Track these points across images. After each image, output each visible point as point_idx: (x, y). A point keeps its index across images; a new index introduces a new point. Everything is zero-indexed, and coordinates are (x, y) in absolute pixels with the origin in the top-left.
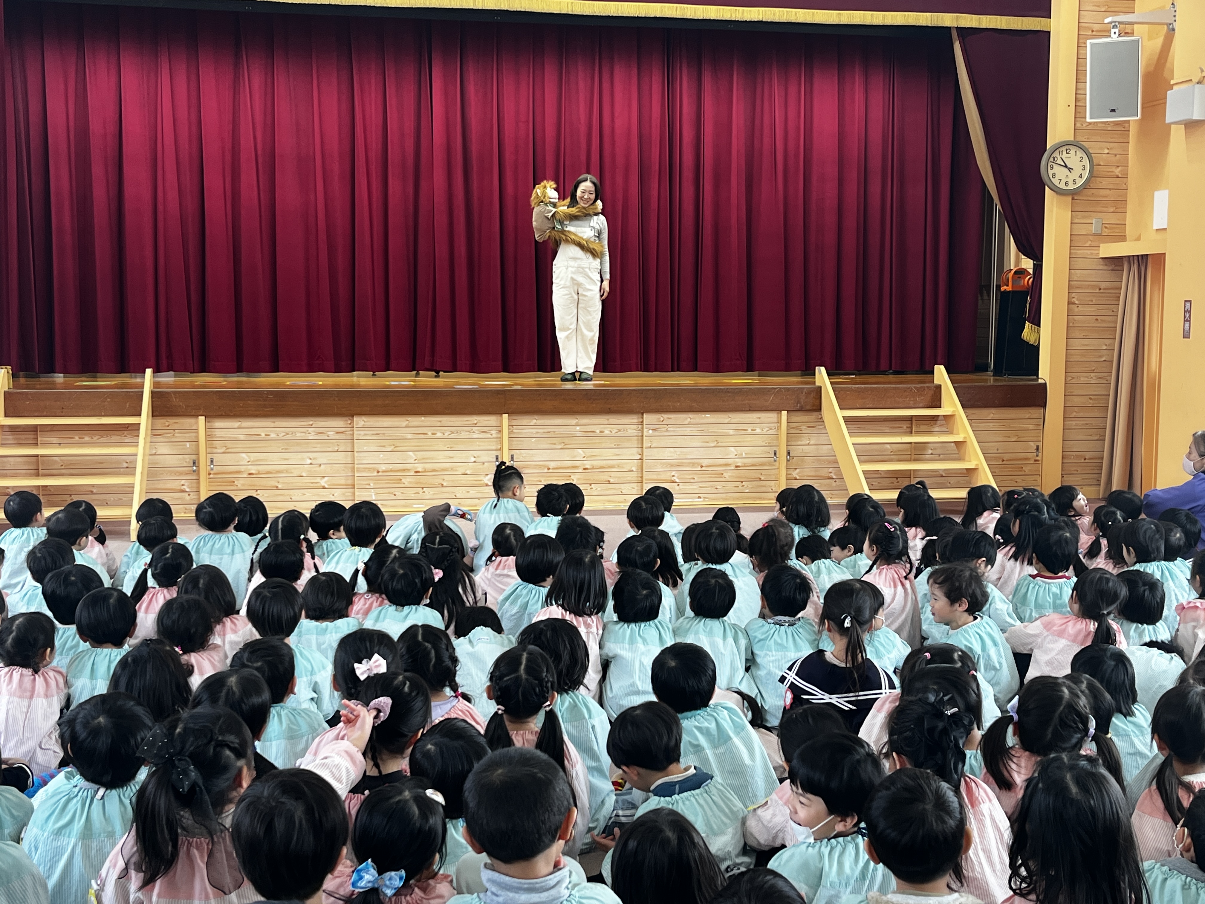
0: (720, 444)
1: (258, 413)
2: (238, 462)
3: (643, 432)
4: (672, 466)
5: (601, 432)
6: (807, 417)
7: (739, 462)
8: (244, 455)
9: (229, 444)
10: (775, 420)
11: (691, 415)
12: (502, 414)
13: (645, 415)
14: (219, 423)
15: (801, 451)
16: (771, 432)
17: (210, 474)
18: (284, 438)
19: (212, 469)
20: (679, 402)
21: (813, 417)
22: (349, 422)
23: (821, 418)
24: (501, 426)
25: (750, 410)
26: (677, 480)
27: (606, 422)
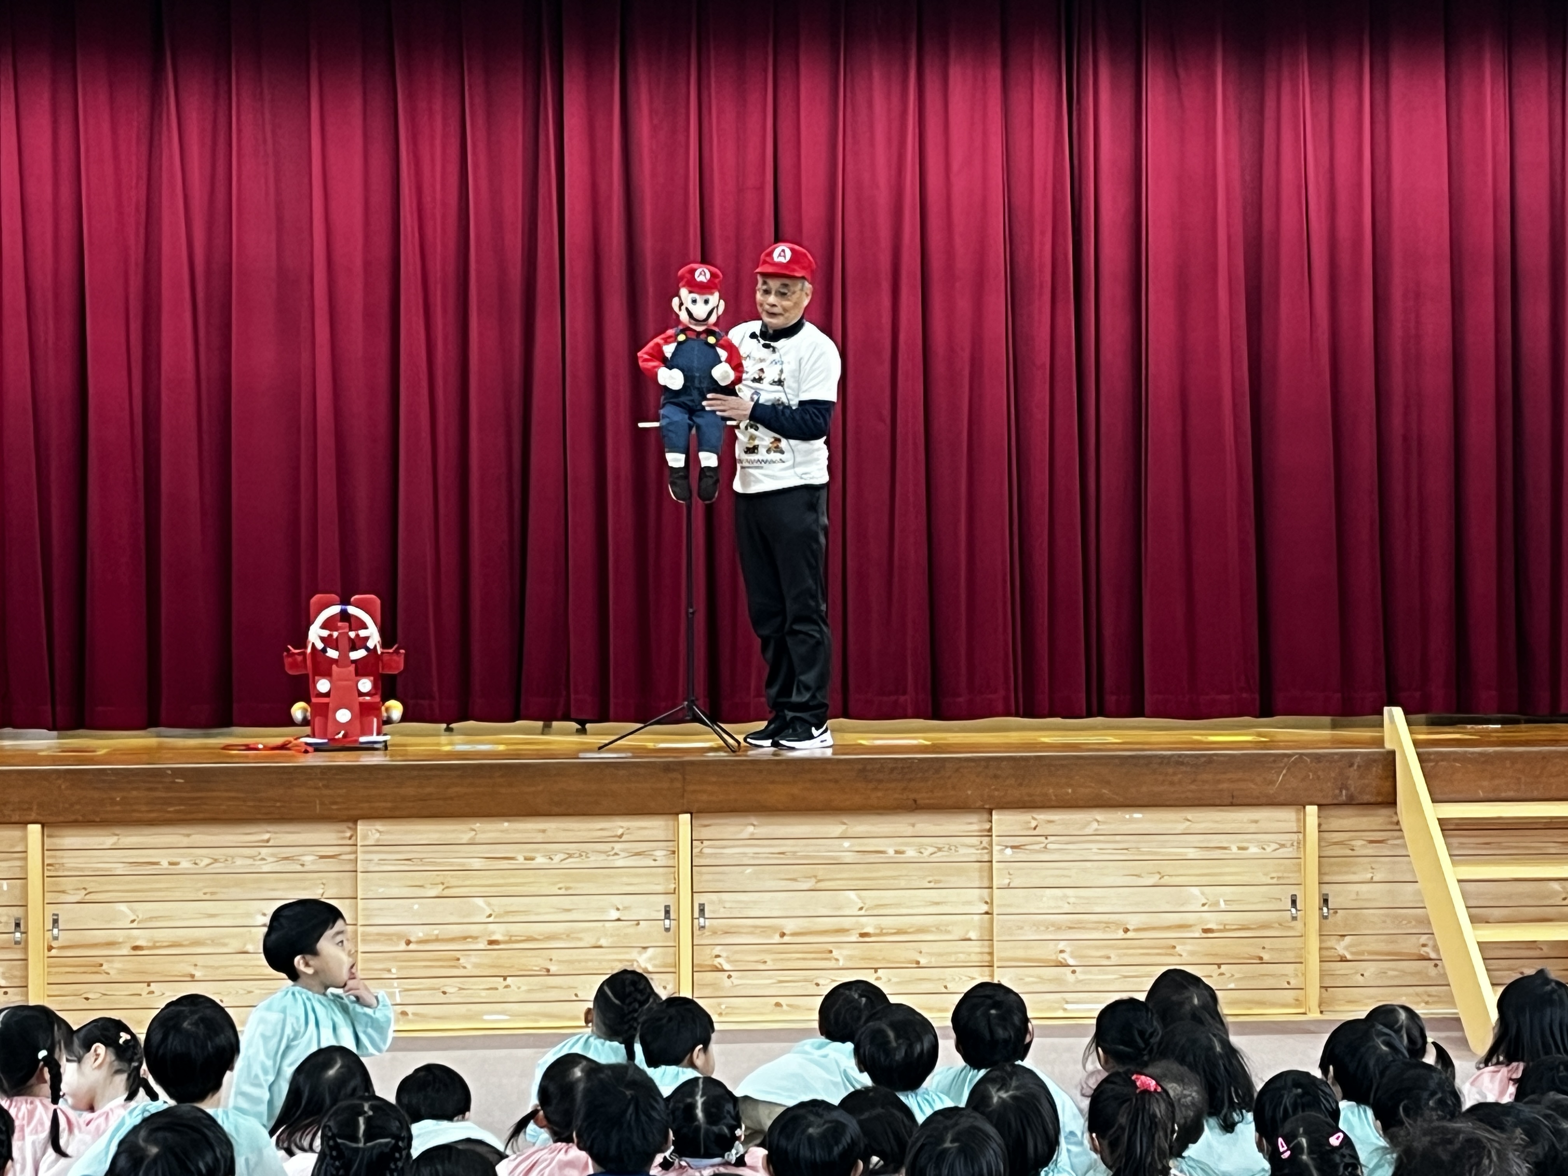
0: (1166, 880)
1: (153, 815)
2: (109, 922)
3: (991, 853)
4: (1059, 928)
5: (897, 852)
6: (1365, 819)
7: (1212, 921)
8: (123, 907)
9: (92, 884)
10: (1293, 826)
11: (1100, 815)
12: (677, 814)
13: (995, 816)
14: (71, 839)
15: (1354, 896)
16: (1282, 852)
17: (50, 948)
18: (208, 870)
19: (56, 938)
20: (1069, 785)
21: (1380, 820)
22: (348, 834)
23: (1398, 823)
24: (676, 840)
25: (1232, 805)
26: (1071, 962)
27: (910, 831)
